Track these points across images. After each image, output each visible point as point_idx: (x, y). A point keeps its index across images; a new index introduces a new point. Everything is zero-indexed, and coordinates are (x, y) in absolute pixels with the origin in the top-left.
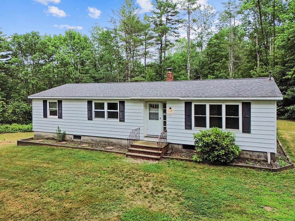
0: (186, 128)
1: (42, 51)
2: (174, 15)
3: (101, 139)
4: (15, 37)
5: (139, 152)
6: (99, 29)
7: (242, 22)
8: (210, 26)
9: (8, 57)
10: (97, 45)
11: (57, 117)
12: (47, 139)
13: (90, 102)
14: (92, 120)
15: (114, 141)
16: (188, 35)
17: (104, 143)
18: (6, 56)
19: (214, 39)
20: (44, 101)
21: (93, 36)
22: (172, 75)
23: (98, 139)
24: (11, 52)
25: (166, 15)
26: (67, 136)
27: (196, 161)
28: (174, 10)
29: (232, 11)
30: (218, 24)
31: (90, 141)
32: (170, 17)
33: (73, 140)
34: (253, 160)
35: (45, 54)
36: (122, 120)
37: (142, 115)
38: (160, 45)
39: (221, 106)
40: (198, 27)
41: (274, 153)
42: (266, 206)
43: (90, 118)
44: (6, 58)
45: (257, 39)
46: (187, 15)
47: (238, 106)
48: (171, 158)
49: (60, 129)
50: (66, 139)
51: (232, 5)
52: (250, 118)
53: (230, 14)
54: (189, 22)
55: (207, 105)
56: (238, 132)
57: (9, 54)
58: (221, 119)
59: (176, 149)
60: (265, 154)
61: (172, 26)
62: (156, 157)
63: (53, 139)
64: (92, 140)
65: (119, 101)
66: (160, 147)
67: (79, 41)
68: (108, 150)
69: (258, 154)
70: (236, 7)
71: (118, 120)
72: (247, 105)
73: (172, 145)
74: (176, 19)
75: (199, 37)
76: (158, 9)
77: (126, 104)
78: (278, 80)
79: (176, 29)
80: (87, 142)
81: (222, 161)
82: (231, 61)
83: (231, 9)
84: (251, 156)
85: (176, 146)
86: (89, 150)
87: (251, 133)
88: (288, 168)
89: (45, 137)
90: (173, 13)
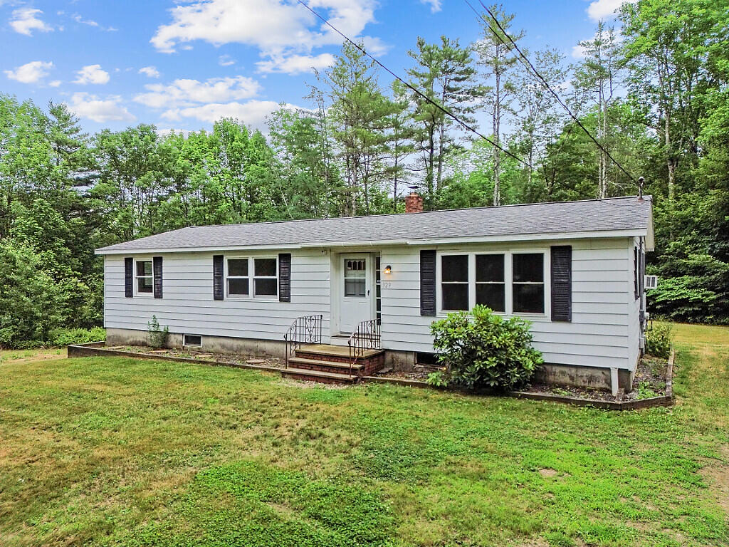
0: (423, 314)
1: (162, 169)
2: (463, 79)
3: (241, 343)
4: (103, 138)
5: (312, 367)
6: (288, 116)
7: (629, 88)
8: (552, 102)
9: (91, 183)
10: (282, 154)
11: (152, 295)
12: (132, 345)
13: (218, 259)
14: (222, 299)
15: (268, 346)
16: (494, 125)
17: (248, 353)
18: (87, 182)
19: (563, 134)
20: (126, 260)
21: (272, 134)
22: (419, 201)
23: (235, 343)
24: (96, 173)
25: (444, 78)
26: (172, 338)
27: (434, 387)
28: (463, 66)
29: (605, 62)
30: (571, 97)
31: (218, 348)
32: (452, 84)
33: (184, 347)
34: (577, 387)
35: (168, 175)
36: (285, 298)
37: (328, 284)
38: (430, 151)
39: (502, 256)
40: (523, 104)
41: (627, 372)
42: (546, 468)
43: (218, 296)
44: (87, 185)
45: (667, 126)
46: (494, 76)
47: (541, 255)
48: (381, 380)
49: (159, 321)
50: (169, 344)
51: (606, 47)
52: (569, 285)
53: (602, 70)
54: (498, 92)
55: (469, 257)
56: (541, 319)
57: (94, 177)
58: (501, 288)
59: (402, 363)
60: (606, 373)
61: (458, 104)
62: (347, 377)
63: (144, 344)
64: (223, 346)
65: (280, 255)
66: (356, 355)
67: (243, 145)
68: (250, 365)
69: (588, 372)
70: (616, 53)
71: (276, 298)
72: (562, 253)
73: (394, 354)
74: (469, 88)
75: (524, 129)
76: (425, 65)
77: (293, 261)
78: (715, 227)
79: (469, 112)
80: (212, 350)
81: (492, 385)
82: (602, 185)
83: (603, 57)
84: (572, 378)
85: (402, 357)
86: (209, 365)
87: (573, 322)
88: (657, 404)
89: (128, 341)
90: (461, 73)
